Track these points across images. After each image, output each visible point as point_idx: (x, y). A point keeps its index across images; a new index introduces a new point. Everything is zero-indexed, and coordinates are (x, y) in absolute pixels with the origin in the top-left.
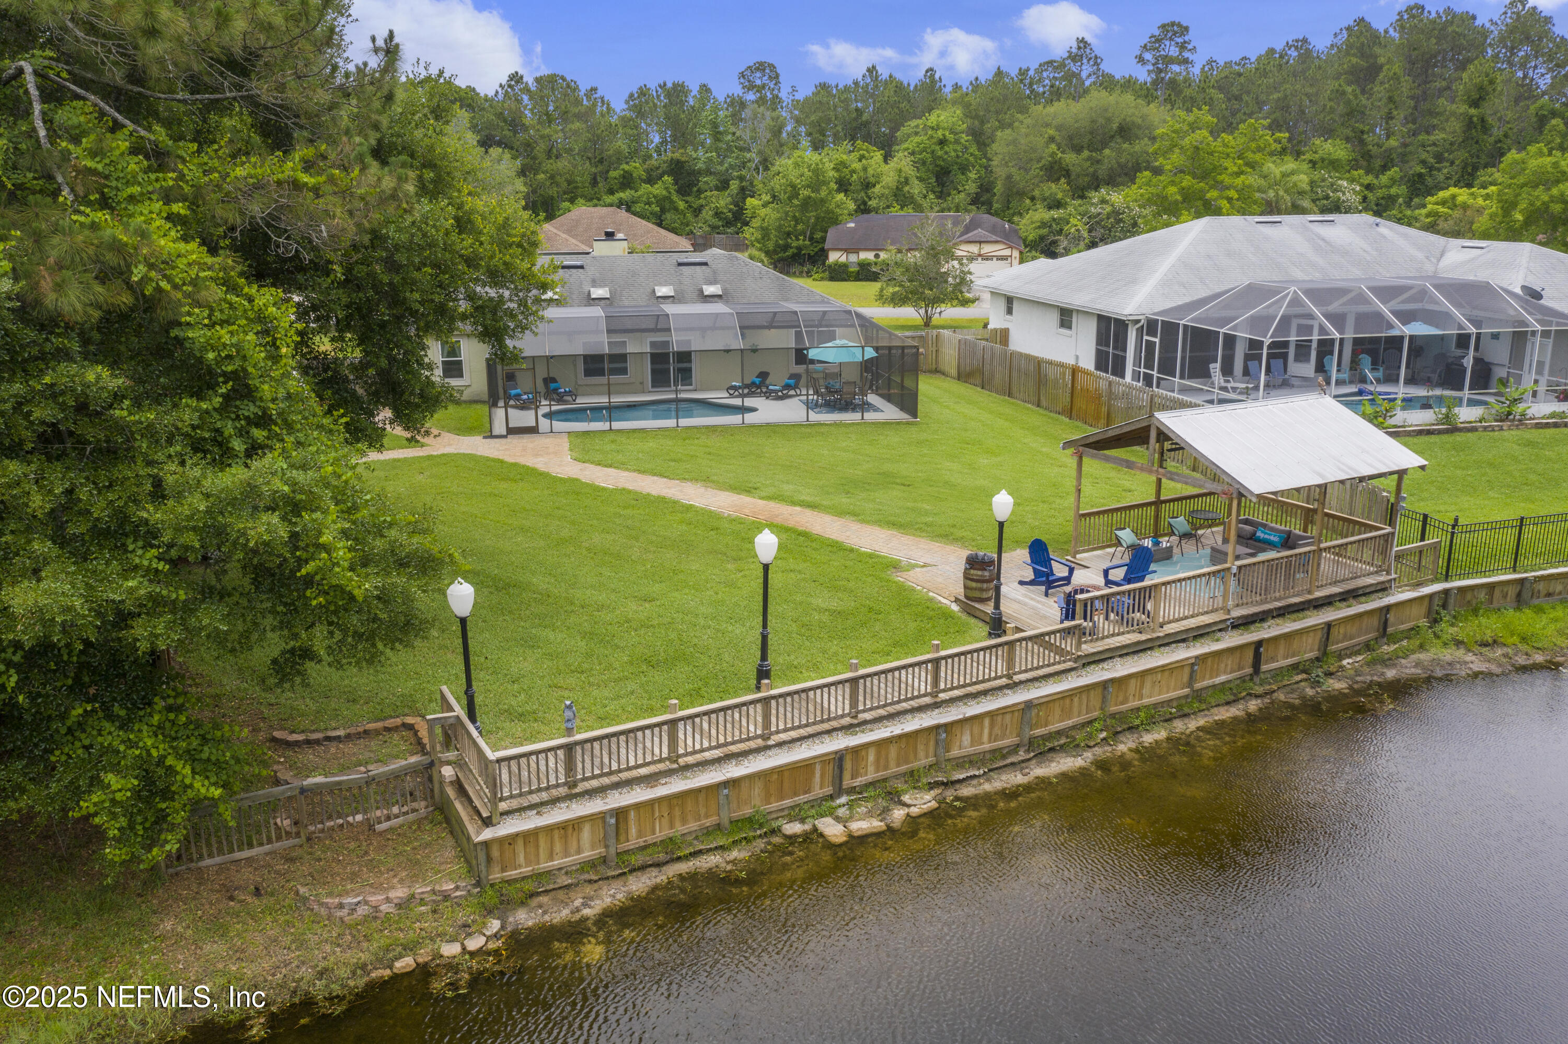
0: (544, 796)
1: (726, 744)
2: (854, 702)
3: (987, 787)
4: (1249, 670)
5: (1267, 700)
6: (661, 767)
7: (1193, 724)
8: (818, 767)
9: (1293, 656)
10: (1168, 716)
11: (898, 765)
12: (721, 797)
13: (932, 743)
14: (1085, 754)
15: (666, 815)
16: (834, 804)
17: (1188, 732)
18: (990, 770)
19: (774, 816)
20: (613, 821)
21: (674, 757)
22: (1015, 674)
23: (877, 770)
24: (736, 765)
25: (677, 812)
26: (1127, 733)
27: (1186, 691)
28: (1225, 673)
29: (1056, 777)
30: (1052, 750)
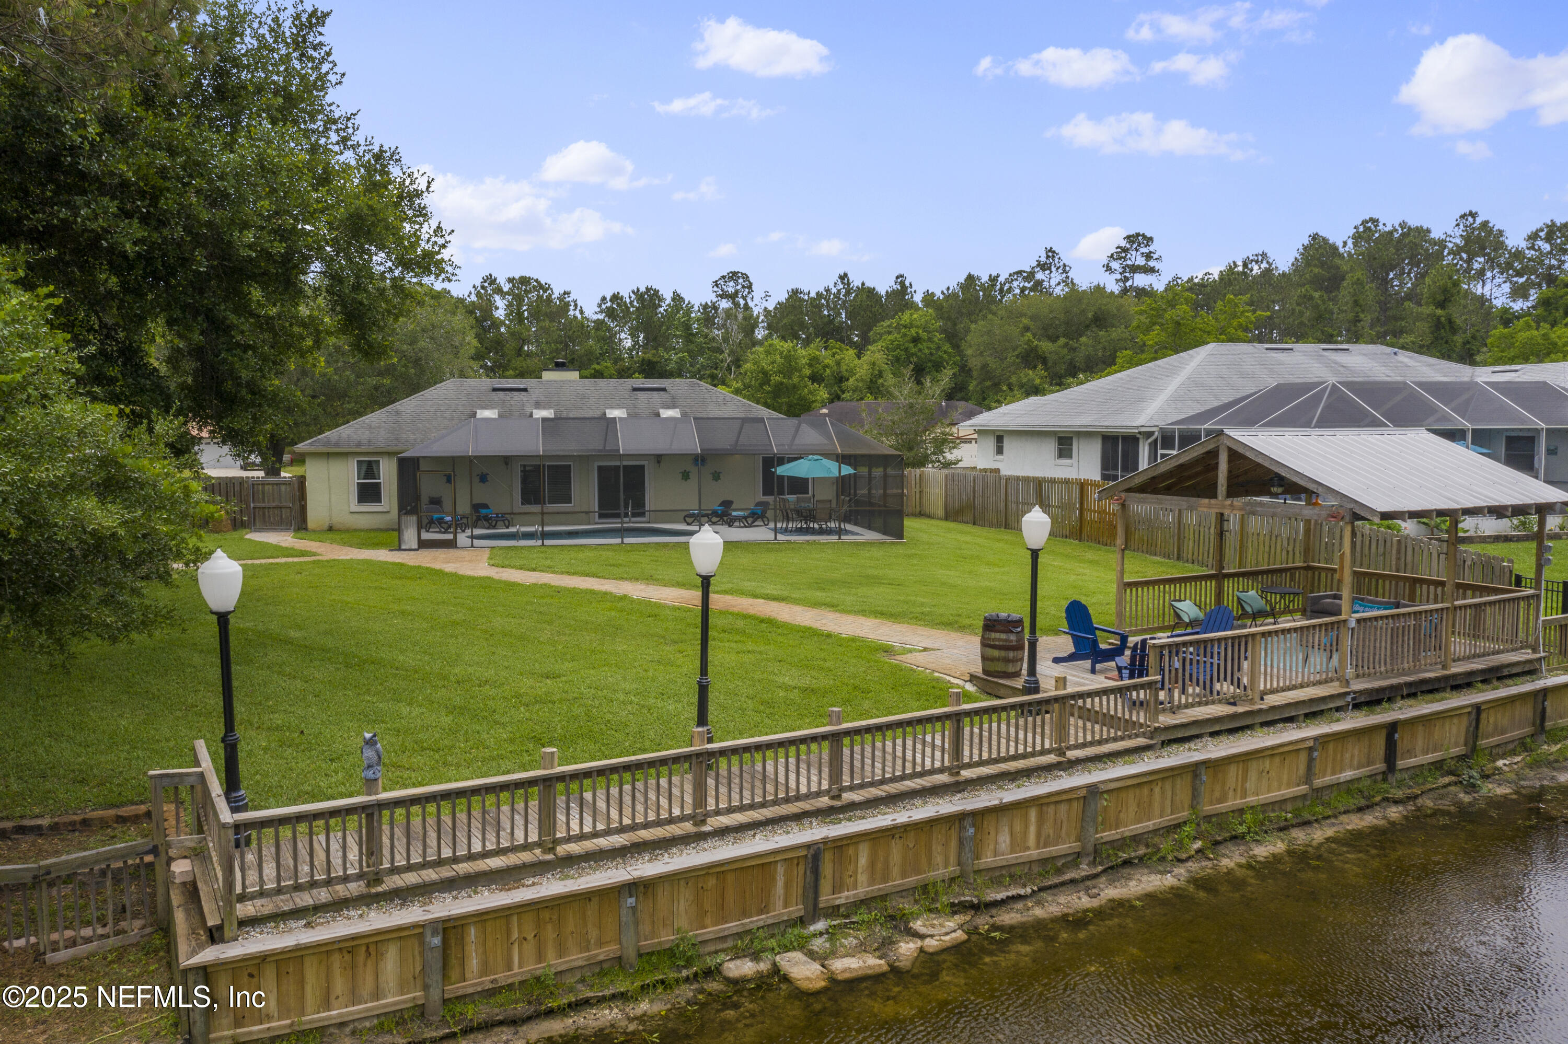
0: (323, 895)
1: (634, 827)
2: (835, 776)
3: (1038, 912)
4: (1380, 766)
5: (1411, 807)
6: (526, 857)
7: (1319, 834)
8: (780, 870)
9: (1435, 751)
10: (1282, 824)
11: (904, 875)
12: (624, 912)
13: (954, 844)
14: (1176, 871)
15: (530, 937)
16: (805, 932)
17: (1314, 843)
18: (1041, 889)
19: (711, 948)
20: (437, 941)
21: (548, 842)
22: (1069, 748)
23: (872, 881)
24: (650, 861)
25: (550, 933)
26: (1229, 844)
27: (1303, 788)
28: (1351, 767)
29: (1138, 899)
30: (1127, 863)
